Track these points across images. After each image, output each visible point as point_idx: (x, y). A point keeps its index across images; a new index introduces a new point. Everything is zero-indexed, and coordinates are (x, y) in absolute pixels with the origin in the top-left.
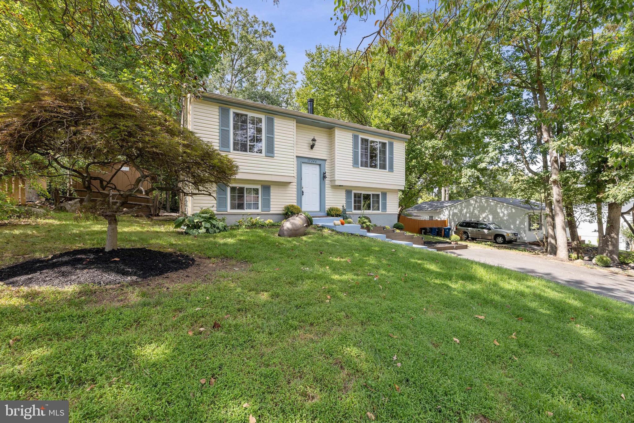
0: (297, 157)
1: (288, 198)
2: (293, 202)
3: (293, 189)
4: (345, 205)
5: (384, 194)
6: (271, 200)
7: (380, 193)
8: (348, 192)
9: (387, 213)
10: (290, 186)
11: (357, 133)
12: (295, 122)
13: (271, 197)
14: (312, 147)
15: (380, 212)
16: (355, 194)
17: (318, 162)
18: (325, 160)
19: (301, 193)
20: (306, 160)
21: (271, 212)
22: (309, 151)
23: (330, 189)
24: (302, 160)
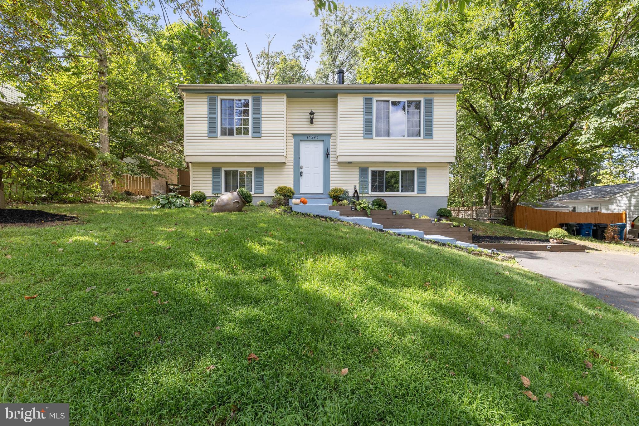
0: (293, 134)
1: (283, 179)
2: (290, 184)
3: (289, 170)
4: (358, 186)
5: (422, 171)
6: (265, 182)
7: (415, 170)
8: (363, 171)
9: (427, 195)
10: (286, 167)
11: (369, 96)
12: (285, 97)
13: (265, 179)
14: (312, 122)
15: (415, 193)
16: (374, 173)
17: (320, 138)
18: (330, 135)
19: (299, 173)
20: (305, 138)
21: (265, 195)
22: (308, 126)
23: (337, 167)
24: (300, 138)
